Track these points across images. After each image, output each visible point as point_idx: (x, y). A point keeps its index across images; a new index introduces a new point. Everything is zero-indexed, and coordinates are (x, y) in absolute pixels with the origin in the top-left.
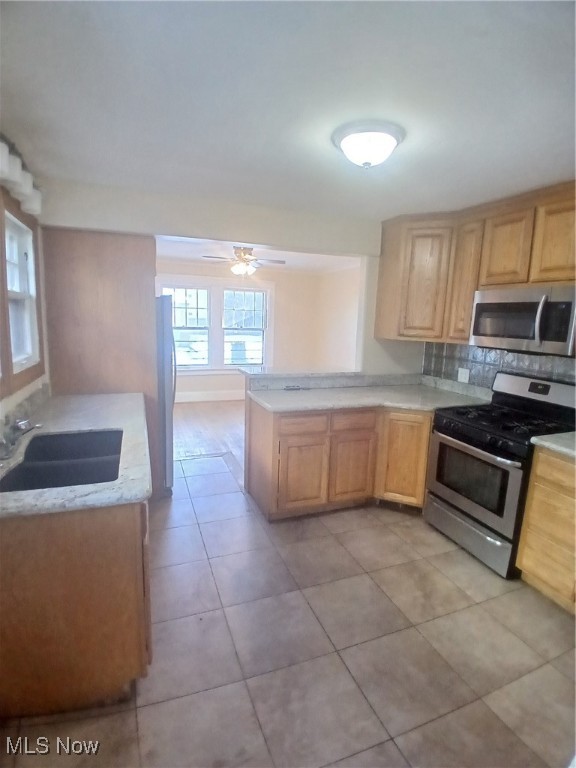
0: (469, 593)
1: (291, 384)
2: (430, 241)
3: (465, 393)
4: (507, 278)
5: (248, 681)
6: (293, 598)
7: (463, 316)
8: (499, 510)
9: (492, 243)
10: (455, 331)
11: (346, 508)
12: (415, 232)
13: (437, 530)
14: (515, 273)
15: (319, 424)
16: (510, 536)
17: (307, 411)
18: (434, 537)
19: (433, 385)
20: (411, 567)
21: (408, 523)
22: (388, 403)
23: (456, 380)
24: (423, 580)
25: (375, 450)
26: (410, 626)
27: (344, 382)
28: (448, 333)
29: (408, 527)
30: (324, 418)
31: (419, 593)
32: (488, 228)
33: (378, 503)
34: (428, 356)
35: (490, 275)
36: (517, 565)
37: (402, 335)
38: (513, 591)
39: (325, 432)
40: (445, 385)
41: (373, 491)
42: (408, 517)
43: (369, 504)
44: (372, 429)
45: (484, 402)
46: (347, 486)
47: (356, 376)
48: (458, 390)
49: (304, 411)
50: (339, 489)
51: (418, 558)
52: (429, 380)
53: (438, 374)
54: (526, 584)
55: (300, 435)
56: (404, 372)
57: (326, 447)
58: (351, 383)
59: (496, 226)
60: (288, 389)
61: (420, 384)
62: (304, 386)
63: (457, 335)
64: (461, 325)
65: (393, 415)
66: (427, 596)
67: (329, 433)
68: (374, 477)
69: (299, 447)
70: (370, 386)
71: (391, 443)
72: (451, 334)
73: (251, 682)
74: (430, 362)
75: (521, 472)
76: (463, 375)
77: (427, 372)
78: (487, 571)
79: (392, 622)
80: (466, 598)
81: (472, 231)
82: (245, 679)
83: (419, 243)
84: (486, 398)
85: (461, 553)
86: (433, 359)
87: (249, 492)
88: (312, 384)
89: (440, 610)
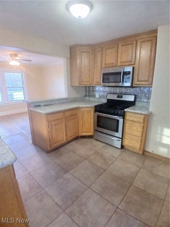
0: (114, 155)
1: (46, 104)
2: (86, 53)
3: (98, 100)
4: (111, 65)
5: (65, 211)
6: (68, 176)
7: (98, 77)
8: (117, 131)
9: (105, 54)
10: (96, 82)
11: (71, 141)
12: (82, 50)
13: (98, 140)
14: (113, 63)
15: (60, 116)
16: (121, 137)
17: (57, 112)
18: (98, 143)
19: (88, 99)
20: (96, 153)
21: (90, 141)
22: (81, 106)
23: (95, 97)
24: (102, 156)
25: (78, 121)
26: (105, 170)
27: (63, 101)
28: (94, 83)
29: (90, 142)
30: (62, 113)
31: (102, 160)
32: (104, 50)
33: (80, 137)
34: (86, 91)
35: (105, 64)
36: (123, 144)
37: (80, 84)
38: (123, 151)
39: (63, 118)
40: (92, 99)
41: (79, 133)
42: (89, 139)
43: (77, 138)
44: (76, 114)
45: (105, 103)
46: (71, 134)
47: (67, 99)
48: (96, 100)
49: (56, 112)
50: (69, 136)
51: (97, 150)
52: (87, 98)
53: (89, 96)
54: (126, 149)
55: (55, 120)
56: (80, 96)
57: (64, 123)
58: (65, 101)
59: (106, 49)
60: (45, 105)
61: (84, 100)
62: (50, 104)
63: (97, 83)
64: (98, 80)
65: (82, 109)
66: (105, 160)
67: (64, 118)
68: (78, 130)
69: (55, 125)
70: (71, 102)
71: (83, 118)
72: (95, 83)
73: (67, 211)
74: (87, 93)
75: (122, 119)
76: (97, 96)
77: (86, 96)
78: (116, 148)
79: (99, 172)
80: (114, 157)
81: (99, 51)
82: (64, 211)
83: (83, 54)
84: (105, 101)
85: (107, 145)
86: (88, 92)
87: (35, 145)
88: (53, 103)
89: (110, 163)
